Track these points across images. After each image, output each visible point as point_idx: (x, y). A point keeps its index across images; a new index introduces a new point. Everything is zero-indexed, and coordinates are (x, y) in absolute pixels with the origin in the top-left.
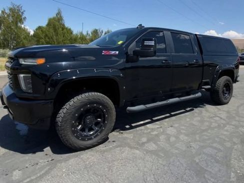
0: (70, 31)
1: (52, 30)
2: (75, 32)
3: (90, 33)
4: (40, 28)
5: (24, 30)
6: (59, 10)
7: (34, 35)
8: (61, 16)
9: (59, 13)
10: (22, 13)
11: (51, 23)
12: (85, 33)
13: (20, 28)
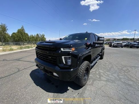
0: (27, 35)
1: (20, 34)
2: (29, 35)
3: (36, 35)
4: (14, 33)
5: (7, 34)
6: (22, 26)
7: (12, 36)
8: (23, 29)
9: (22, 27)
10: (6, 27)
11: (19, 31)
12: (34, 35)
13: (6, 33)
